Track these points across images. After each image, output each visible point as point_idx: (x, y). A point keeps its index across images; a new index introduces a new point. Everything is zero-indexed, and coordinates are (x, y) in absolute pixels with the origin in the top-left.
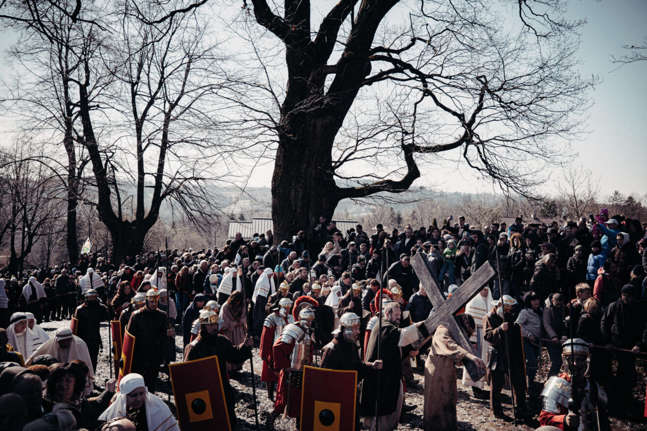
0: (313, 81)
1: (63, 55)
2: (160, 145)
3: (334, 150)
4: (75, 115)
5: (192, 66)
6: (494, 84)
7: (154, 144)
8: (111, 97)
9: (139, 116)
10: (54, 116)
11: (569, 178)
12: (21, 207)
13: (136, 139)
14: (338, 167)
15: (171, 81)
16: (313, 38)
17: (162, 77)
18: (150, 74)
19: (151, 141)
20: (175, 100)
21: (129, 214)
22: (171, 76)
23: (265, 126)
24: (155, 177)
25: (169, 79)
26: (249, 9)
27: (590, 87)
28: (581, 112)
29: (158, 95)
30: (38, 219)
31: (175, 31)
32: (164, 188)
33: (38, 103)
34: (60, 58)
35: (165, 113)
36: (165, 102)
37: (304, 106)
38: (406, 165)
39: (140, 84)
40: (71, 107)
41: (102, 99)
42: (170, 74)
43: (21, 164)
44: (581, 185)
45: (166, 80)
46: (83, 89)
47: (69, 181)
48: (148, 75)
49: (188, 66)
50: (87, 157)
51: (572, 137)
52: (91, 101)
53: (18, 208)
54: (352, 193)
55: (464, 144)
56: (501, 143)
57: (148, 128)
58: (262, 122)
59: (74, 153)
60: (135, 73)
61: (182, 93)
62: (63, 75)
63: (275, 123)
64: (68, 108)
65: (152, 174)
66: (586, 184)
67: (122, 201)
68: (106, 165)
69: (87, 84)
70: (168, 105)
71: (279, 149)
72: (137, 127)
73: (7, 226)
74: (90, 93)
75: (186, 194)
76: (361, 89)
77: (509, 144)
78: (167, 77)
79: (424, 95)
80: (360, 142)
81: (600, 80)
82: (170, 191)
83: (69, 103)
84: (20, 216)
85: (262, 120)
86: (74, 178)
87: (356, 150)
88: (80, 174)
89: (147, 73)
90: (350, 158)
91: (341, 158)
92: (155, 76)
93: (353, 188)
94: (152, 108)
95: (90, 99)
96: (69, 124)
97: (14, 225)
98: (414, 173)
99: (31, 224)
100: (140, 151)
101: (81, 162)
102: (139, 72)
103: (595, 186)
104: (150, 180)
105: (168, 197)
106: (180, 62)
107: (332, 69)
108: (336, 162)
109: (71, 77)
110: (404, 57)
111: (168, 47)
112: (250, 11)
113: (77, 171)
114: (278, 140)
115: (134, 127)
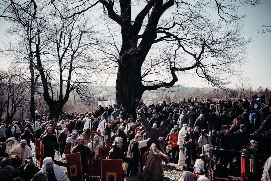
0: (133, 41)
1: (29, 32)
2: (69, 69)
3: (141, 70)
4: (34, 57)
5: (82, 36)
6: (208, 42)
7: (67, 68)
8: (49, 49)
9: (61, 57)
10: (25, 57)
11: (240, 81)
12: (11, 95)
13: (59, 66)
14: (143, 77)
15: (74, 42)
16: (133, 24)
17: (70, 41)
18: (65, 39)
19: (66, 67)
20: (75, 50)
21: (56, 98)
22: (74, 40)
23: (113, 60)
24: (67, 82)
26: (106, 12)
27: (248, 43)
28: (245, 53)
29: (68, 48)
30: (18, 100)
31: (75, 21)
32: (71, 87)
33: (19, 52)
34: (28, 33)
35: (71, 55)
36: (71, 51)
37: (129, 52)
38: (172, 76)
39: (61, 44)
40: (32, 53)
41: (45, 50)
42: (73, 39)
43: (11, 77)
44: (245, 84)
45: (72, 42)
46: (37, 46)
47: (31, 84)
48: (64, 40)
49: (81, 36)
50: (39, 74)
51: (241, 63)
52: (41, 51)
54: (149, 88)
55: (196, 67)
56: (212, 66)
57: (64, 62)
58: (111, 59)
59: (33, 73)
60: (59, 39)
61: (78, 47)
62: (29, 40)
63: (117, 59)
64: (31, 54)
65: (66, 81)
66: (247, 83)
67: (53, 92)
68: (47, 77)
69: (39, 44)
70: (72, 52)
71: (119, 70)
73: (6, 103)
74: (40, 47)
75: (80, 89)
76: (152, 44)
77: (215, 67)
78: (72, 40)
79: (179, 47)
80: (152, 67)
81: (253, 40)
82: (73, 87)
83: (31, 52)
84: (11, 99)
85: (112, 58)
86: (33, 83)
87: (151, 70)
88: (36, 81)
90: (149, 73)
91: (144, 73)
92: (67, 40)
93: (150, 86)
94: (66, 53)
95: (40, 50)
96: (31, 60)
97: (8, 103)
98: (175, 79)
99: (16, 102)
100: (61, 71)
101: (36, 76)
102: (61, 38)
103: (251, 85)
104: (65, 83)
105: (72, 90)
106: (77, 34)
107: (141, 37)
108: (143, 75)
109: (32, 41)
110: (170, 31)
111: (72, 28)
112: (106, 13)
113: (34, 80)
114: (118, 66)
115: (58, 61)
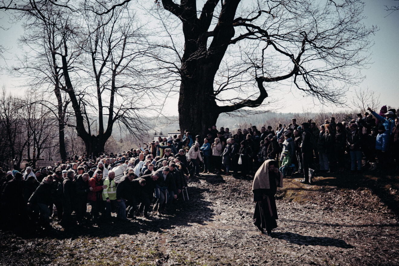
0: (200, 41)
2: (111, 89)
3: (214, 85)
4: (60, 76)
5: (127, 41)
7: (107, 89)
8: (81, 63)
9: (98, 73)
10: (48, 77)
13: (96, 87)
14: (217, 94)
15: (115, 51)
16: (199, 16)
17: (110, 49)
18: (103, 47)
19: (105, 87)
20: (118, 61)
21: (95, 132)
22: (115, 48)
23: (172, 71)
24: (109, 108)
25: (113, 49)
26: (159, 3)
27: (372, 33)
28: (366, 50)
29: (108, 60)
30: (42, 139)
31: (116, 20)
32: (114, 115)
33: (38, 69)
34: (50, 42)
35: (112, 70)
36: (112, 64)
37: (194, 56)
38: (259, 91)
39: (97, 53)
40: (58, 70)
41: (75, 65)
42: (114, 46)
43: (31, 106)
45: (112, 50)
46: (64, 58)
47: (59, 114)
48: (101, 48)
49: (125, 41)
50: (69, 100)
51: (361, 67)
52: (69, 66)
53: (31, 133)
54: (227, 109)
55: (294, 75)
57: (103, 79)
58: (170, 69)
59: (60, 96)
60: (94, 47)
61: (122, 58)
62: (52, 51)
63: (178, 69)
64: (56, 70)
65: (107, 107)
67: (90, 124)
68: (80, 103)
69: (66, 55)
70: (114, 65)
71: (182, 86)
72: (96, 79)
73: (25, 144)
74: (68, 62)
75: (128, 118)
76: (229, 46)
77: (322, 73)
78: (113, 48)
79: (268, 44)
80: (230, 79)
81: (378, 29)
82: (118, 117)
83: (56, 67)
84: (32, 137)
85: (170, 67)
87: (228, 84)
88: (65, 110)
89: (101, 46)
90: (224, 88)
91: (219, 89)
92: (106, 48)
93: (227, 106)
94: (104, 68)
96: (57, 80)
97: (29, 143)
98: (264, 94)
99: (39, 141)
100: (99, 93)
101: (65, 103)
102: (96, 45)
103: (376, 101)
104: (106, 111)
105: (117, 121)
106: (119, 39)
107: (211, 34)
108: (216, 91)
109: (57, 52)
110: (256, 23)
111: (112, 30)
113: (63, 108)
114: (181, 79)
